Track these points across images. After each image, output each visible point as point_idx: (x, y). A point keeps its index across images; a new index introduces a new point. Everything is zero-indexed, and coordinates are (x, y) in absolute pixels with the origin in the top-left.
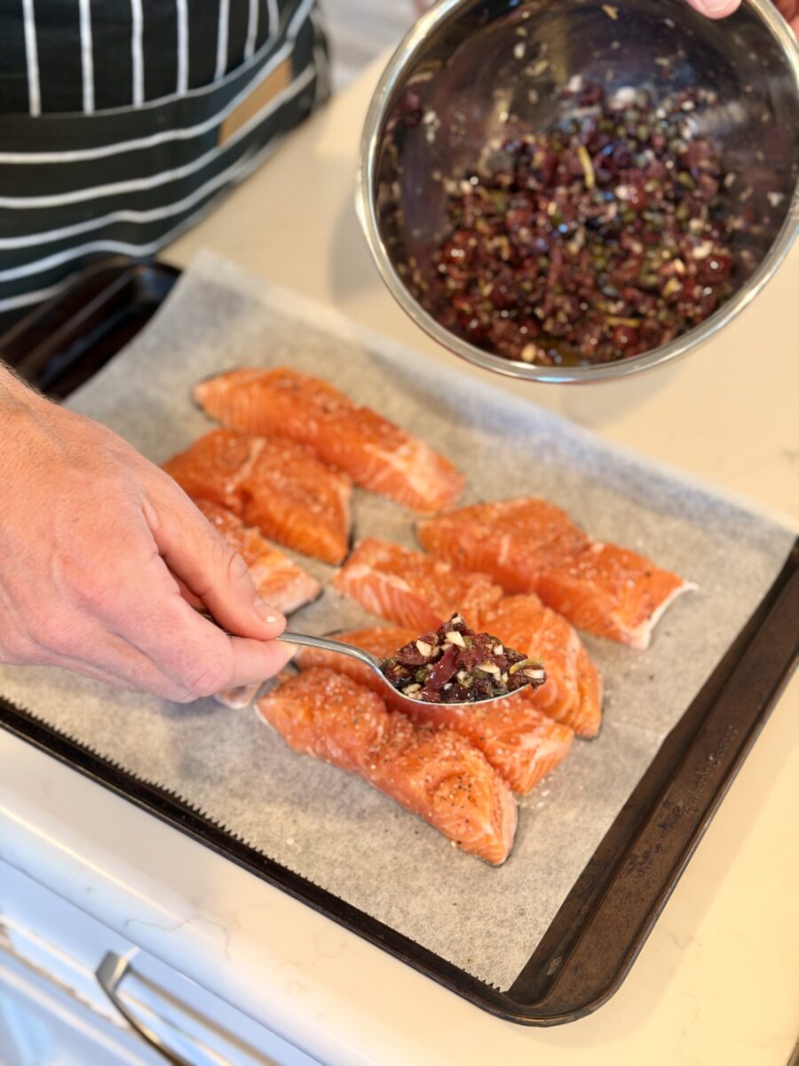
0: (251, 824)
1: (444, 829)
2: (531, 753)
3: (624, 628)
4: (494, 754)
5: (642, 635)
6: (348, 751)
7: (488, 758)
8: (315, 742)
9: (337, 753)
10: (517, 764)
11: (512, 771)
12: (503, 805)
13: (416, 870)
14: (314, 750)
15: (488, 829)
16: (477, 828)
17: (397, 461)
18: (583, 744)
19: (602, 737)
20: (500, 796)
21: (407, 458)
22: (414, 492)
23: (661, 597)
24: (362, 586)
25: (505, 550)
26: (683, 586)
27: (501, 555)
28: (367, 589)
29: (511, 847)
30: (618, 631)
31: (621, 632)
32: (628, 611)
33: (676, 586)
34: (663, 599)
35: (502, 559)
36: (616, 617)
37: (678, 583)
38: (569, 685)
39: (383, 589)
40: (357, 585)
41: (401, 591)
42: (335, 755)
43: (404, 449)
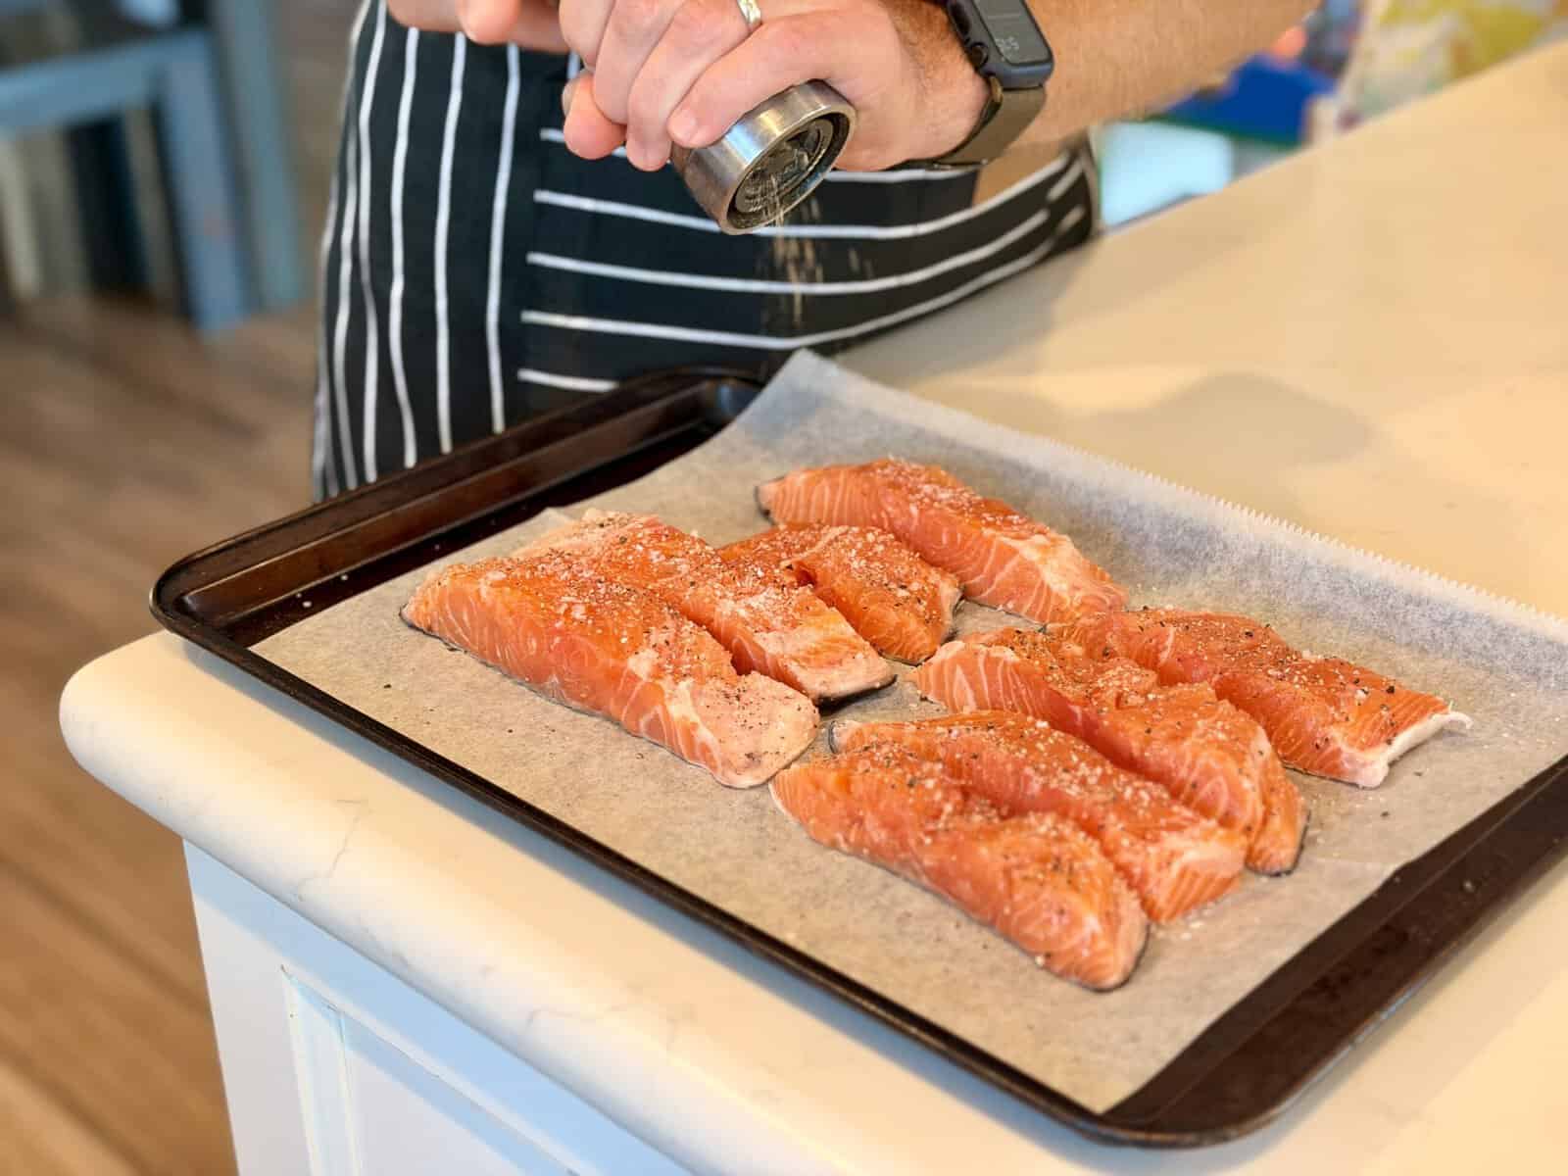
1: (1028, 938)
2: (1173, 854)
3: (1347, 751)
4: (1118, 847)
5: (1375, 764)
6: (893, 826)
7: (1107, 853)
8: (850, 827)
9: (879, 835)
10: (1152, 869)
11: (1144, 878)
12: (1123, 911)
13: (976, 986)
14: (846, 840)
15: (1092, 923)
16: (1076, 922)
17: (1028, 550)
18: (1264, 880)
19: (1297, 875)
20: (1120, 901)
21: (1043, 548)
22: (1049, 590)
23: (1410, 718)
24: (953, 671)
25: (1169, 642)
26: (1446, 714)
27: (1165, 648)
28: (959, 671)
29: (1130, 967)
30: (1338, 752)
31: (1344, 756)
32: (1354, 725)
33: (1435, 711)
34: (1412, 723)
35: (1164, 656)
36: (1336, 733)
37: (1440, 708)
38: (1247, 784)
39: (981, 666)
40: (946, 672)
41: (1005, 663)
42: (876, 840)
43: (1039, 539)
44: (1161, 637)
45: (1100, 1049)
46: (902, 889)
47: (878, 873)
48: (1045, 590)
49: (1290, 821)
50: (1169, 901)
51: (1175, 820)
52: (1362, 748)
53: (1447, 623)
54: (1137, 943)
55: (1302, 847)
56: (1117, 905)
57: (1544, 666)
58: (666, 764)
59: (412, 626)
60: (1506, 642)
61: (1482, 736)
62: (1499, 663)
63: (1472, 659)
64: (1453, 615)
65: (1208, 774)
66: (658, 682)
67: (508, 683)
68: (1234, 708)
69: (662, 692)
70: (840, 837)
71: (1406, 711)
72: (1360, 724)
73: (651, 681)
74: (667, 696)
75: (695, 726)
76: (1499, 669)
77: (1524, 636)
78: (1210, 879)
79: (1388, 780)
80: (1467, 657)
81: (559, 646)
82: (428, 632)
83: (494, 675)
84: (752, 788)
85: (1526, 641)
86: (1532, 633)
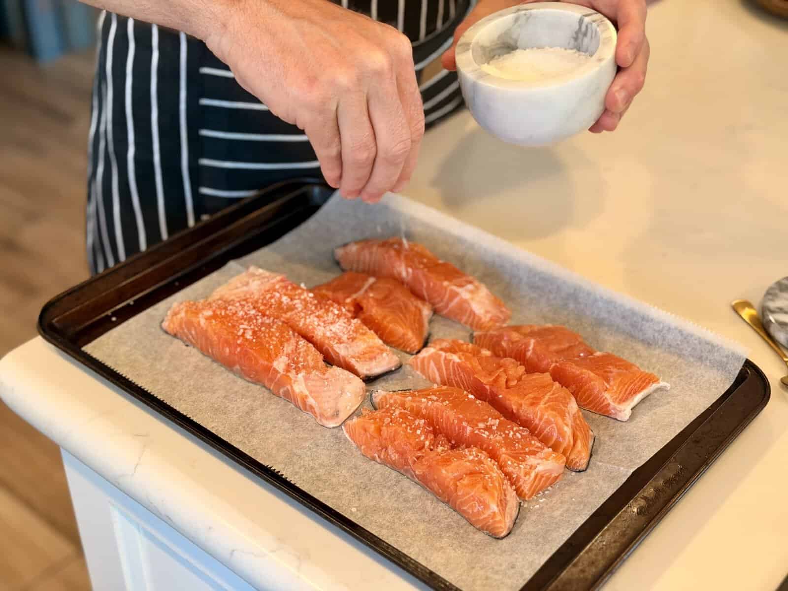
1: (464, 511)
2: (532, 467)
3: (612, 404)
4: (506, 465)
5: (625, 411)
6: (402, 454)
7: (501, 467)
8: (381, 451)
9: (395, 457)
10: (522, 474)
11: (518, 478)
12: (508, 498)
14: (379, 457)
15: (494, 507)
16: (486, 507)
17: (464, 293)
18: (574, 474)
19: (589, 471)
20: (506, 492)
21: (471, 292)
22: (474, 314)
23: (641, 387)
24: (429, 363)
25: (531, 348)
26: (659, 383)
27: (529, 350)
28: (432, 364)
29: (511, 527)
30: (609, 404)
31: (611, 406)
32: (616, 392)
33: (653, 382)
34: (642, 389)
35: (529, 354)
36: (607, 395)
37: (656, 381)
38: (566, 428)
39: (442, 362)
40: (426, 363)
41: (454, 362)
42: (394, 459)
43: (470, 287)
44: (527, 345)
45: (497, 573)
46: (406, 482)
47: (394, 474)
48: (472, 313)
49: (585, 445)
50: (529, 490)
51: (533, 448)
52: (619, 403)
53: (660, 331)
54: (515, 514)
55: (591, 455)
56: (505, 495)
57: (705, 355)
58: (293, 412)
59: (166, 332)
60: (688, 342)
61: (675, 392)
62: (684, 352)
63: (672, 349)
64: (663, 327)
65: (548, 422)
66: (289, 374)
67: (215, 365)
68: (560, 386)
69: (291, 379)
70: (376, 455)
71: (640, 383)
72: (618, 392)
73: (285, 373)
74: (292, 381)
75: (306, 396)
76: (684, 355)
77: (696, 339)
78: (548, 478)
79: (632, 418)
80: (669, 348)
81: (240, 352)
82: (175, 336)
83: (208, 361)
84: (334, 428)
85: (696, 342)
86: (700, 338)
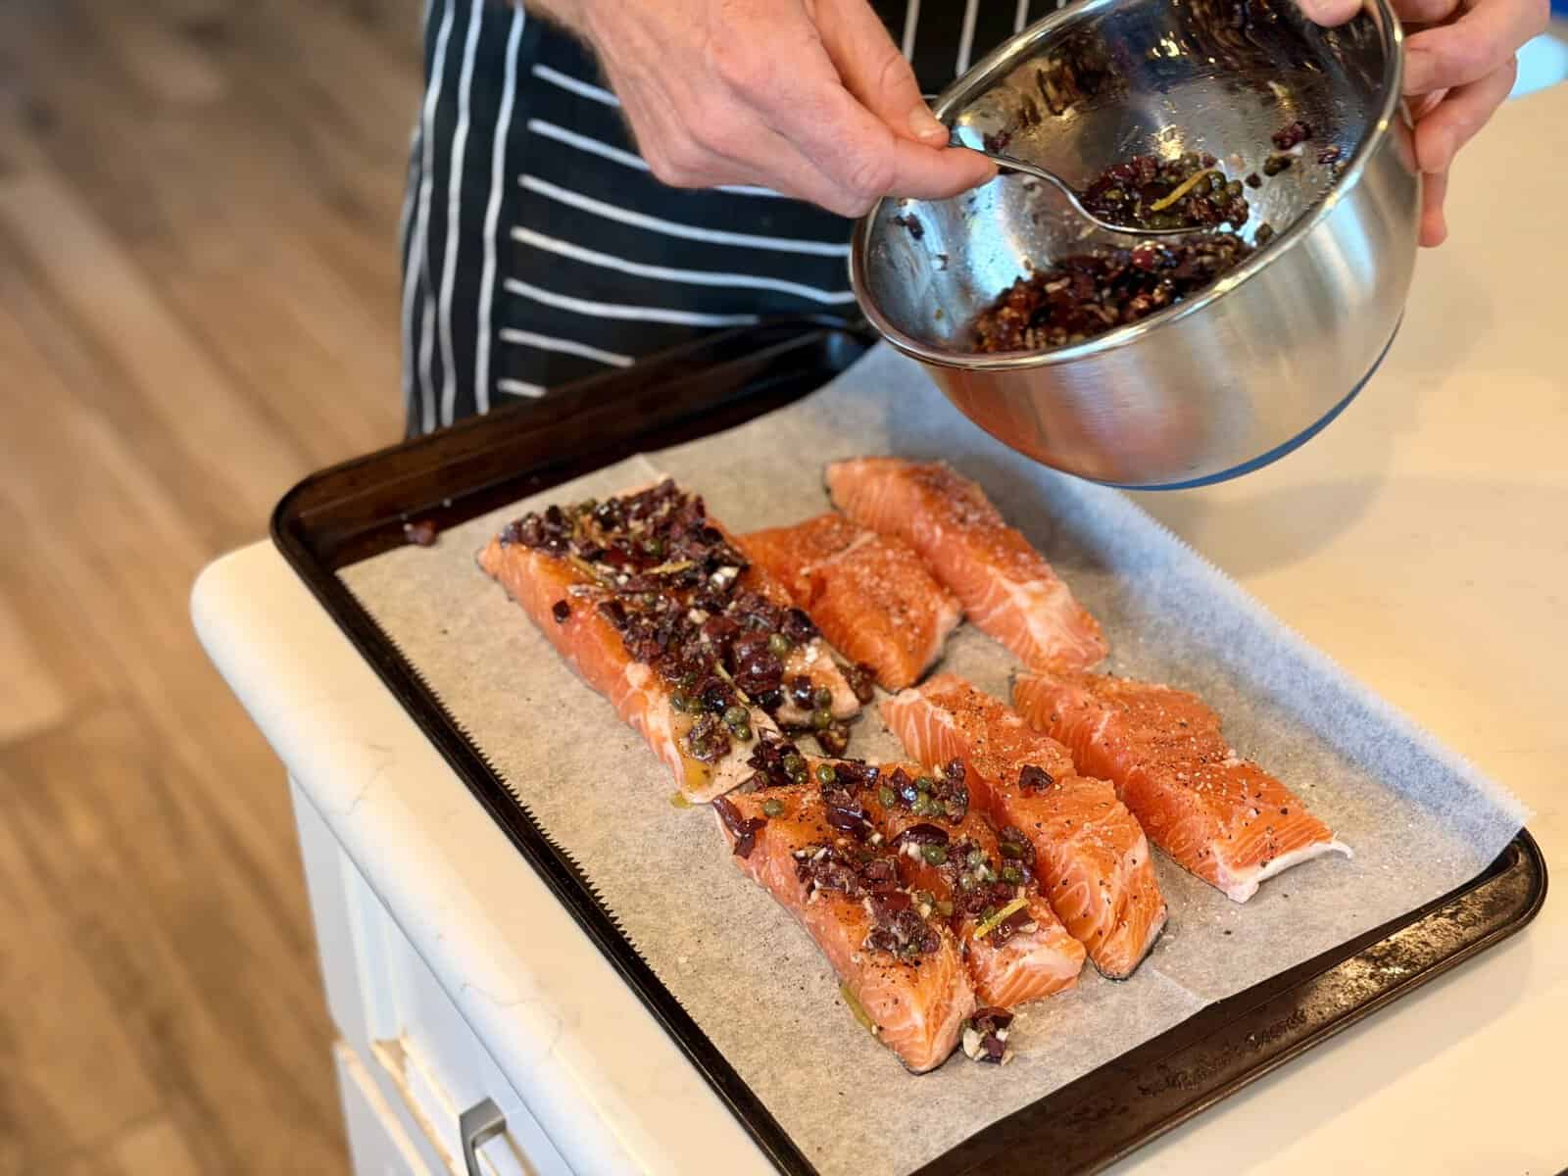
0: (647, 927)
2: (1018, 956)
3: (1223, 867)
5: (1246, 882)
6: (790, 879)
8: (763, 863)
9: (780, 880)
13: (815, 1042)
15: (918, 1018)
16: (905, 1013)
19: (1132, 982)
20: (956, 992)
24: (907, 717)
26: (1329, 843)
27: (1097, 731)
28: (912, 722)
30: (1215, 866)
31: (1218, 870)
32: (1234, 844)
33: (1318, 839)
34: (1291, 848)
36: (1216, 848)
37: (1325, 837)
39: (927, 720)
40: (903, 713)
41: (944, 728)
43: (1035, 585)
45: (884, 1133)
49: (1137, 932)
52: (1237, 866)
53: (1375, 740)
65: (1077, 877)
66: (646, 693)
69: (646, 703)
71: (1289, 835)
72: (1239, 845)
73: (640, 690)
74: (650, 707)
75: (664, 739)
76: (1409, 795)
77: (1437, 770)
78: (1046, 979)
80: (1385, 776)
82: (495, 578)
85: (1439, 775)
86: (1445, 769)
